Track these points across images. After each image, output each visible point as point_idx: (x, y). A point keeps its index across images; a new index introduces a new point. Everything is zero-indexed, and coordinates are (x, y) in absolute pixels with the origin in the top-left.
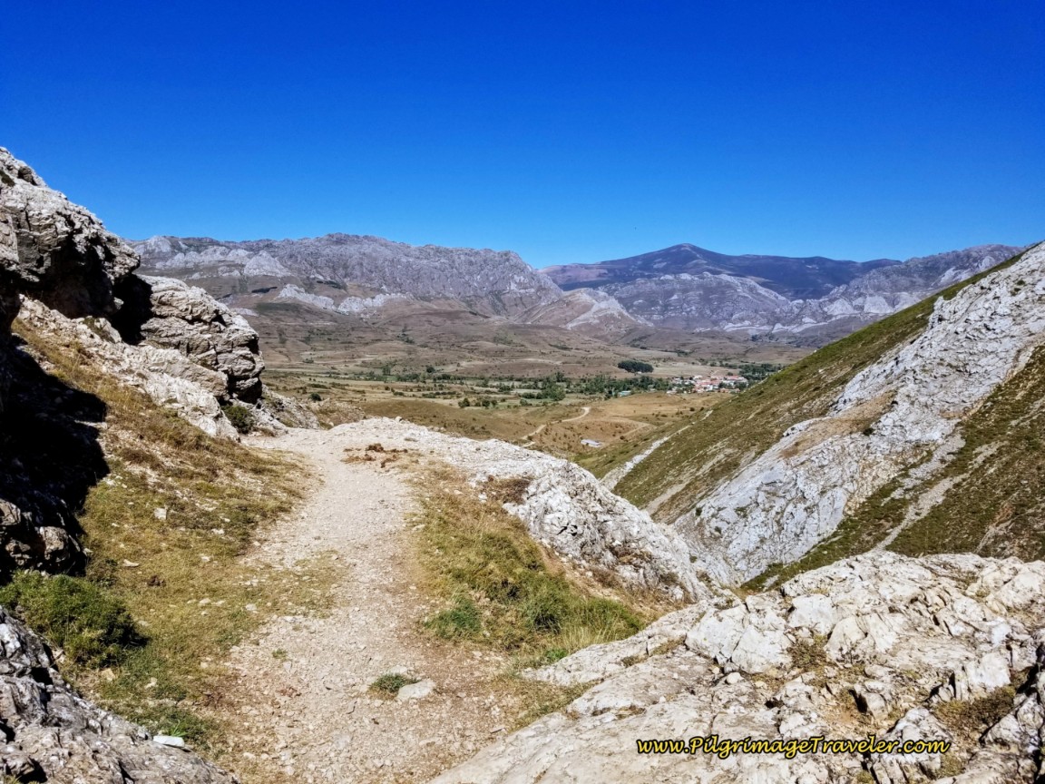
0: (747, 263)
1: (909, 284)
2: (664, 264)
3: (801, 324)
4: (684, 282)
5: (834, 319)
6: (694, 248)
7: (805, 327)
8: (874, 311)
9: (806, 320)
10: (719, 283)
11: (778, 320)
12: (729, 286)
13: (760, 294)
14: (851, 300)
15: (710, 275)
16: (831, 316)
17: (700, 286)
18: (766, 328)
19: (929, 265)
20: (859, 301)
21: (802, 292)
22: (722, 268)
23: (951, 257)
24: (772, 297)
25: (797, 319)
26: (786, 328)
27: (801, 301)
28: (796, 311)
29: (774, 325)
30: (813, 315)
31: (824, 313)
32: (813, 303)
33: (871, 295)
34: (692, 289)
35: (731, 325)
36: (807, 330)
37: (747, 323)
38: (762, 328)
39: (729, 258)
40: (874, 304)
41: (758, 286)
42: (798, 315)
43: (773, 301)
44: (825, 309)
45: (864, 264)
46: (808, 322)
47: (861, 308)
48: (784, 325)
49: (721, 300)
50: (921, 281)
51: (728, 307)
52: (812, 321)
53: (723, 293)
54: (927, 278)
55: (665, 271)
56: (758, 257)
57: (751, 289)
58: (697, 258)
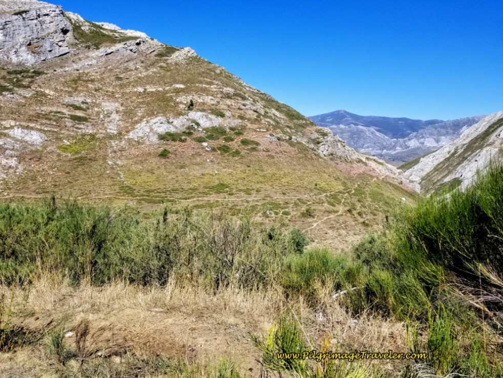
0: (370, 120)
1: (445, 132)
2: (331, 119)
3: (395, 150)
4: (341, 129)
5: (410, 148)
6: (345, 112)
7: (397, 151)
8: (429, 145)
9: (398, 148)
10: (358, 130)
11: (385, 148)
12: (362, 131)
13: (376, 135)
14: (418, 140)
15: (354, 126)
16: (409, 147)
17: (349, 131)
18: (379, 152)
19: (455, 124)
20: (422, 140)
21: (396, 134)
22: (358, 122)
23: (466, 120)
24: (382, 137)
25: (394, 148)
26: (388, 152)
27: (395, 139)
28: (393, 144)
29: (383, 150)
30: (401, 146)
31: (406, 145)
32: (401, 140)
33: (427, 138)
34: (345, 133)
35: (363, 150)
36: (397, 153)
37: (370, 149)
38: (377, 151)
39: (362, 117)
40: (429, 142)
41: (376, 132)
42: (394, 146)
43: (382, 139)
44: (407, 143)
45: (426, 121)
46: (399, 149)
47: (423, 143)
48: (387, 150)
49: (359, 138)
50: (451, 131)
51: (362, 141)
52: (400, 148)
53: (360, 134)
54: (454, 130)
55: (332, 123)
56: (376, 117)
57: (373, 133)
58: (347, 117)
